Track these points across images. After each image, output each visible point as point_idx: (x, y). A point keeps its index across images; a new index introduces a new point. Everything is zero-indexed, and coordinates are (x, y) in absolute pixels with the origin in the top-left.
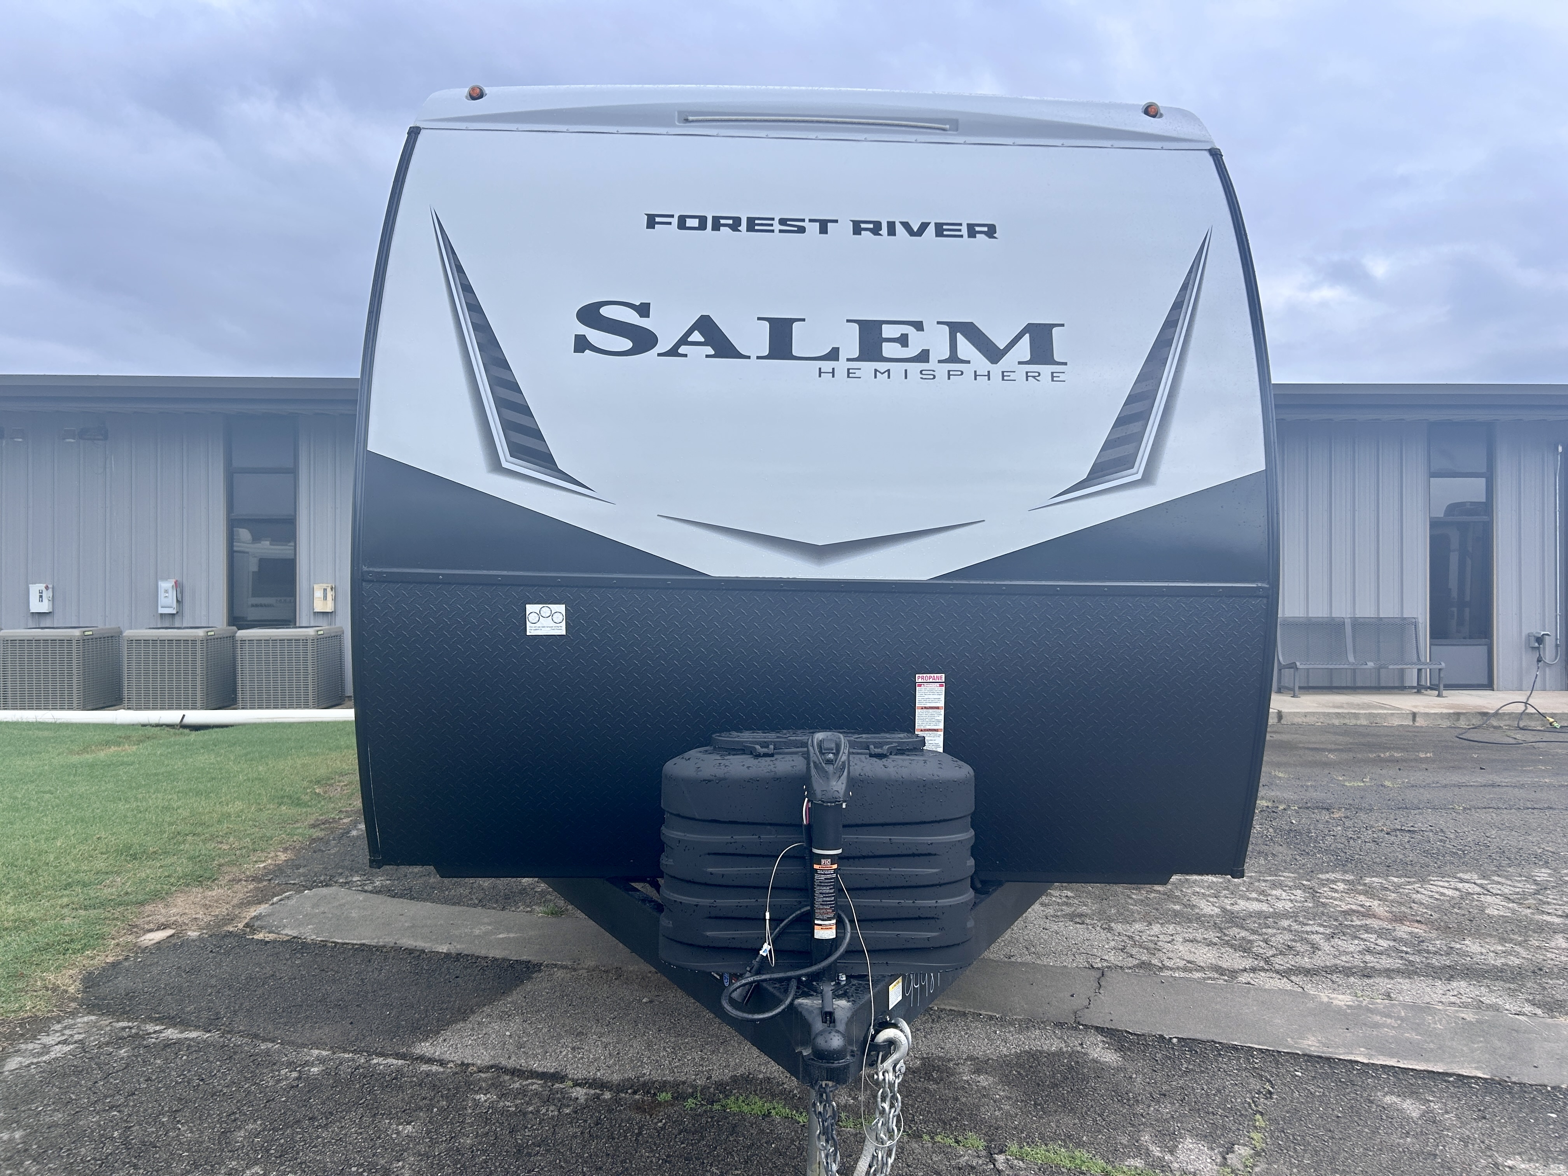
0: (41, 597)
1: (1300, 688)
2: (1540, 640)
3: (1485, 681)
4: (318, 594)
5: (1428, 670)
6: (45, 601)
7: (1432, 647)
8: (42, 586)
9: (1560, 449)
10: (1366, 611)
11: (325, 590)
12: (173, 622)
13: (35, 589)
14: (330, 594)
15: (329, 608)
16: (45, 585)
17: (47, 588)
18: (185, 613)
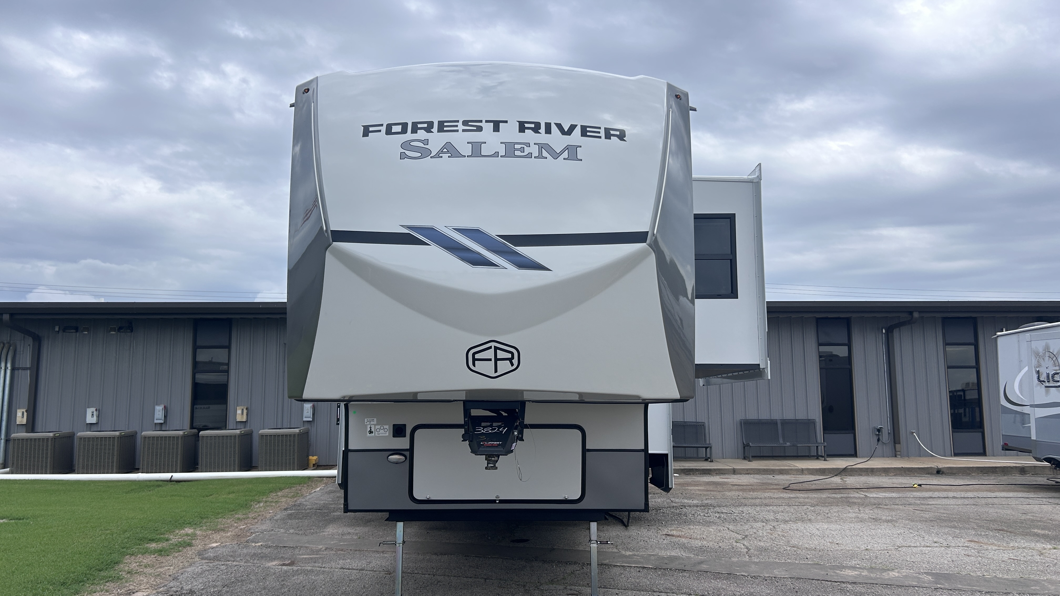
0: (93, 415)
1: (752, 457)
2: (879, 430)
3: (853, 453)
4: (239, 412)
5: (823, 447)
6: (95, 417)
7: (825, 435)
8: (94, 409)
9: (884, 331)
10: (789, 416)
11: (243, 410)
12: (161, 428)
13: (89, 411)
14: (245, 411)
15: (244, 420)
16: (95, 409)
17: (96, 410)
18: (168, 423)
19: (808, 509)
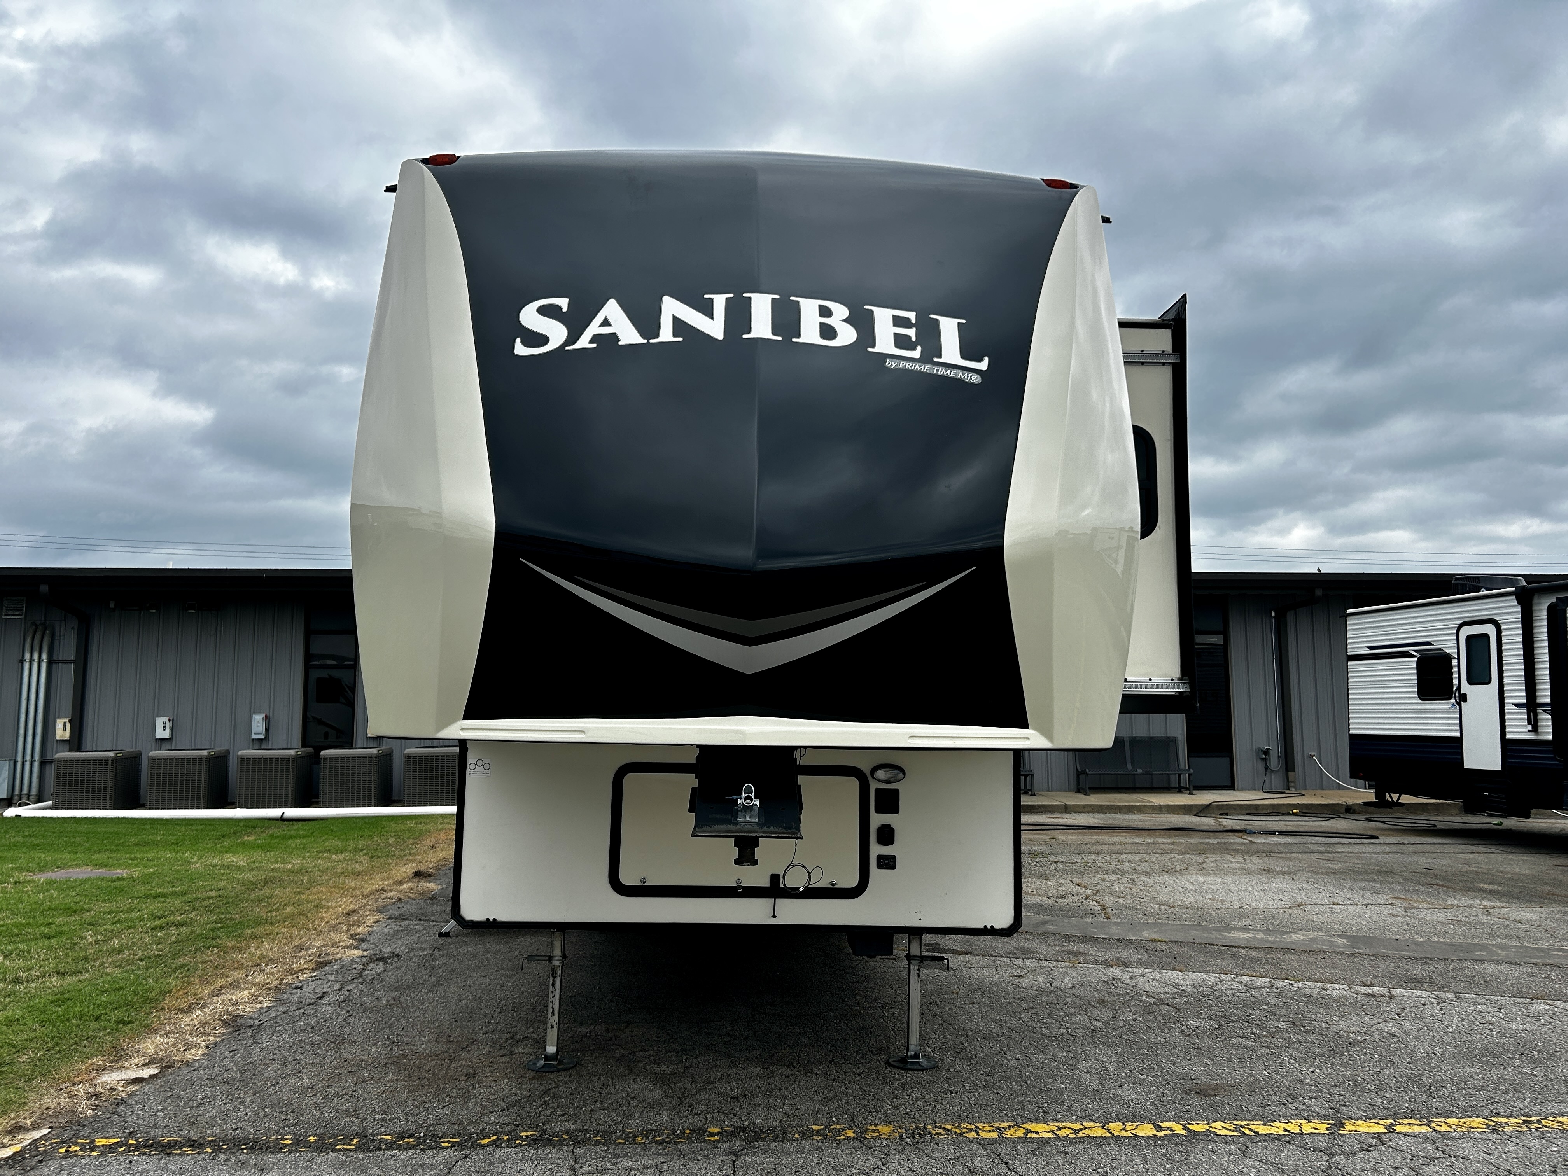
0: (164, 727)
2: (1266, 752)
3: (1229, 784)
5: (1188, 775)
6: (167, 730)
7: (1190, 758)
8: (166, 719)
9: (1274, 614)
12: (262, 745)
13: (160, 721)
17: (169, 720)
18: (270, 738)
19: (1174, 857)
